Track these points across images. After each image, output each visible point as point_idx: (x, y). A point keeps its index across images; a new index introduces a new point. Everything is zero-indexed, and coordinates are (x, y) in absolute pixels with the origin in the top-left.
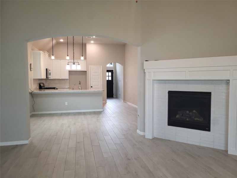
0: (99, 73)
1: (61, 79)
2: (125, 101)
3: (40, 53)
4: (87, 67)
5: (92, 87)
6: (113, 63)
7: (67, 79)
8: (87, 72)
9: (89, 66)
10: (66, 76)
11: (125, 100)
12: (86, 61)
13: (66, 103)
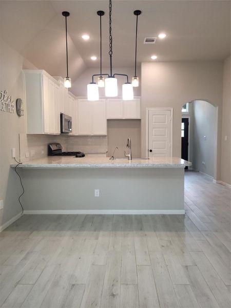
0: (165, 122)
1: (92, 135)
2: (220, 182)
3: (40, 74)
4: (143, 112)
5: (151, 151)
6: (187, 104)
7: (104, 136)
8: (142, 120)
9: (147, 108)
10: (102, 130)
11: (220, 180)
12: (139, 100)
13: (97, 193)
